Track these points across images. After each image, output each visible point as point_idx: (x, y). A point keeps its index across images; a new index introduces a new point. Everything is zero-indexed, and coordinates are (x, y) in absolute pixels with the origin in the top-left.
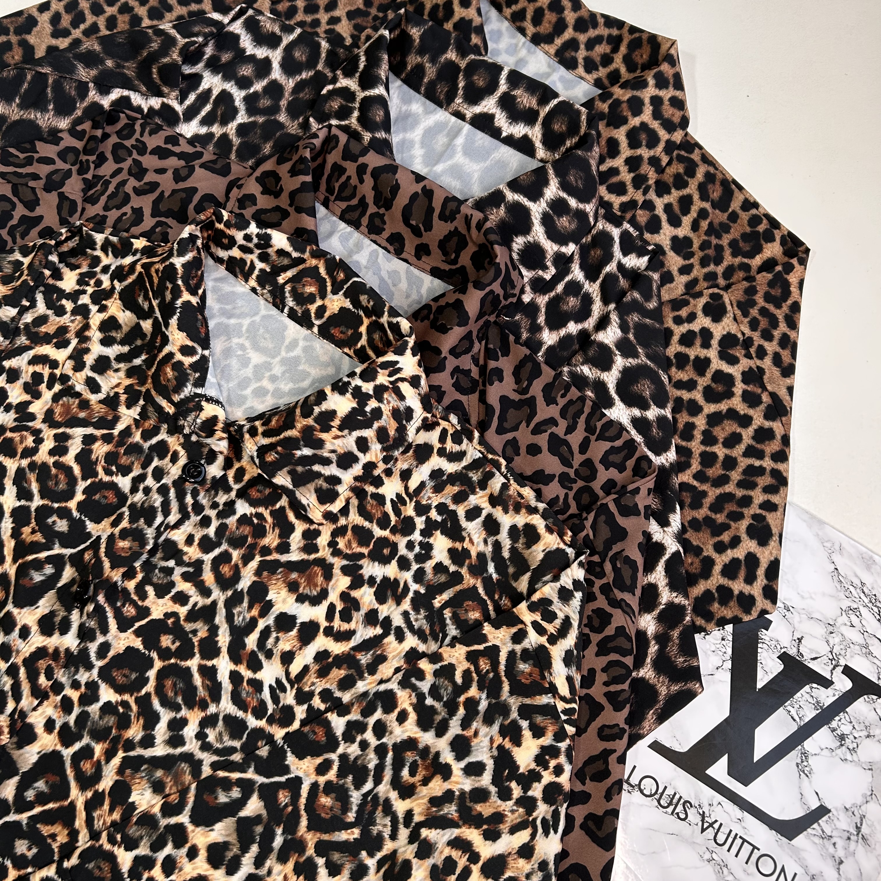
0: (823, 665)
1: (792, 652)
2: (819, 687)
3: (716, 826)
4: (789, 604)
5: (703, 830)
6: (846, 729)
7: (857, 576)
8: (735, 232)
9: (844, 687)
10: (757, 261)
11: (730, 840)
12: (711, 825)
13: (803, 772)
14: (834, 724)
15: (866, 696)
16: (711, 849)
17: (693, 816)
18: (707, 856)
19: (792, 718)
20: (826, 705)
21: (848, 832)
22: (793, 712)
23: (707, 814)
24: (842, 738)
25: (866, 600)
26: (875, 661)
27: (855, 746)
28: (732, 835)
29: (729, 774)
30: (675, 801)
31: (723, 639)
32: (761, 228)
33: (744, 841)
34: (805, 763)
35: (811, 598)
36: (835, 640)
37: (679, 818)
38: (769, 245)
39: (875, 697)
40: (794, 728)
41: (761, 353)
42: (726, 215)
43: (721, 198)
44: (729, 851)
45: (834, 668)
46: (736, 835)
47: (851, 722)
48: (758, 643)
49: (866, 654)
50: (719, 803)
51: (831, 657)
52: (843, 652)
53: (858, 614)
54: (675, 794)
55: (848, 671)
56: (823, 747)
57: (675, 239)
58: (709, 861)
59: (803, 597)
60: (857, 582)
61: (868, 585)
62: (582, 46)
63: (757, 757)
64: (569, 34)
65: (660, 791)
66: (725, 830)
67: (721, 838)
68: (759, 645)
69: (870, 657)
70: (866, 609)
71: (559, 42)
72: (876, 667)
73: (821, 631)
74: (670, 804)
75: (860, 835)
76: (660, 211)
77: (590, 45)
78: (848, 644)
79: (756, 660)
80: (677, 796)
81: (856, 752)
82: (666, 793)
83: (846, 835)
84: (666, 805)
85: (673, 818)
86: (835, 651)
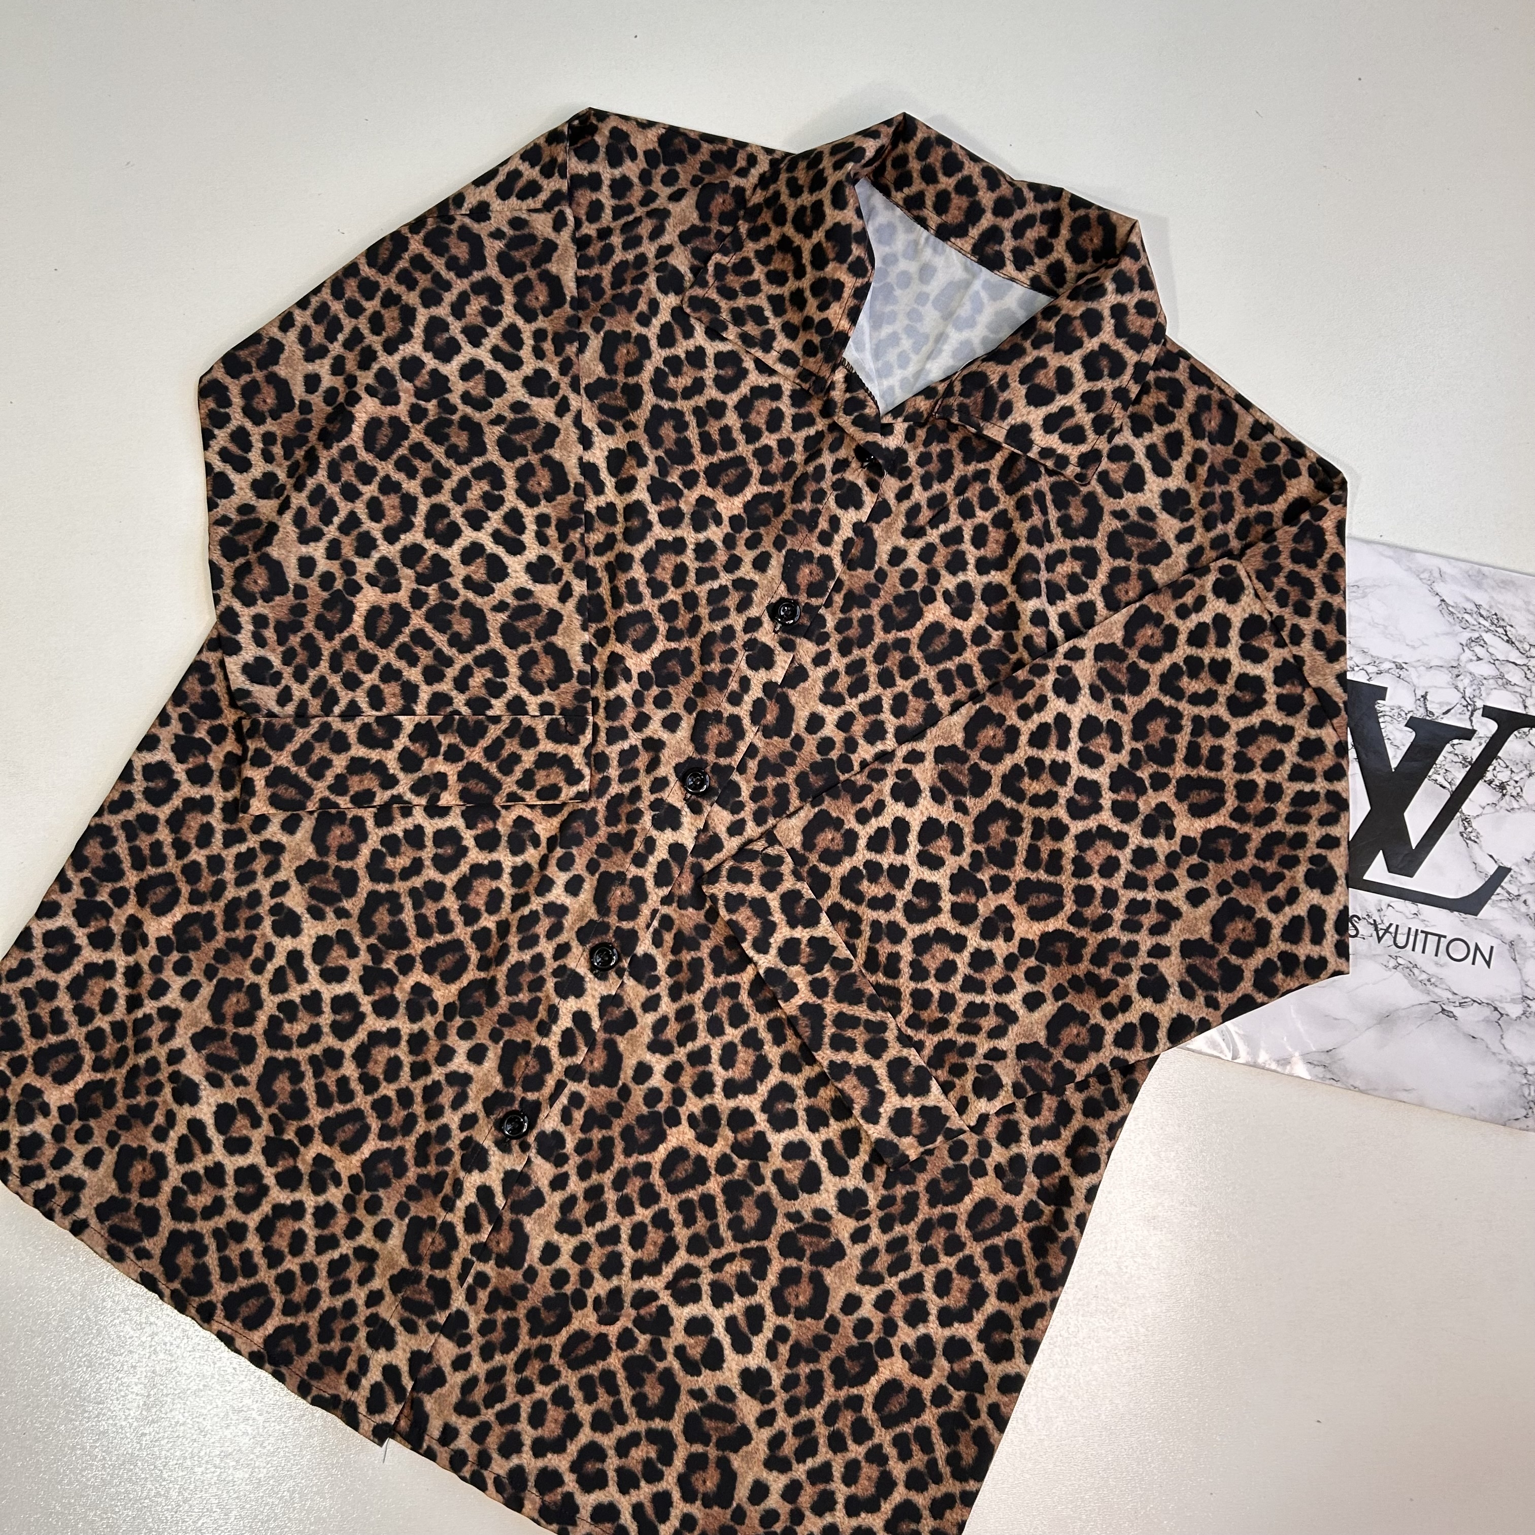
8: (1246, 471)
10: (1279, 506)
32: (1280, 461)
38: (1294, 481)
41: (1297, 635)
42: (1231, 448)
43: (1221, 426)
57: (1165, 495)
62: (1008, 235)
64: (987, 220)
71: (974, 233)
76: (1140, 457)
77: (1019, 231)
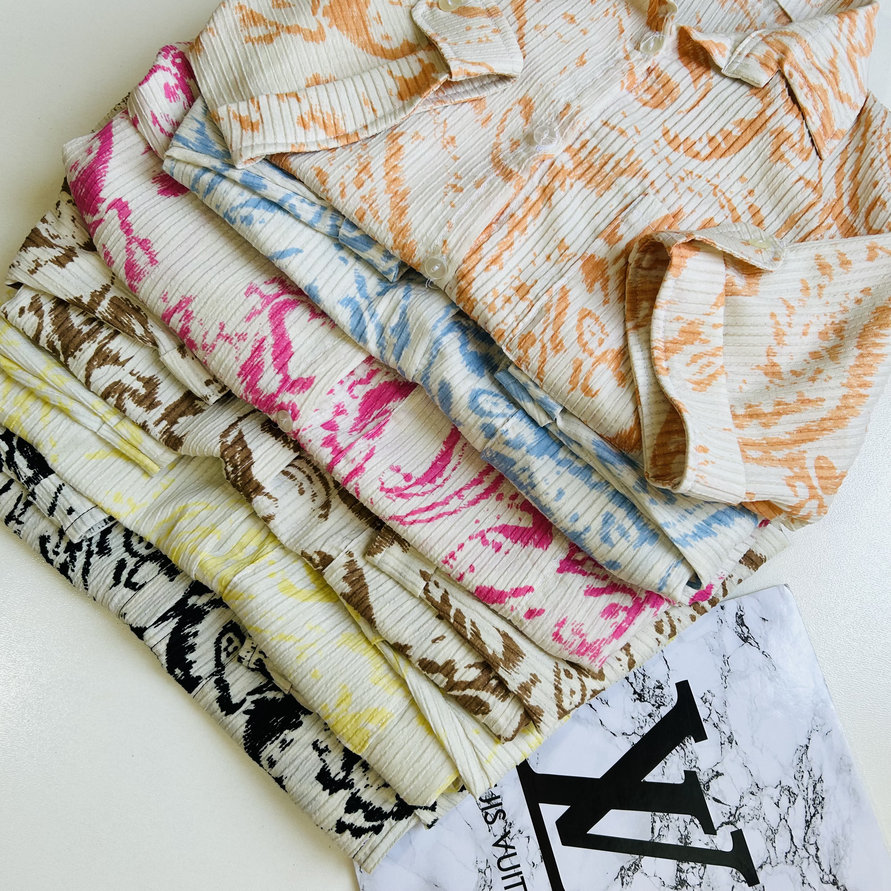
0: (719, 812)
1: (703, 778)
2: (699, 825)
3: (510, 851)
4: (736, 737)
5: (496, 844)
6: (692, 879)
7: (821, 768)
11: (512, 872)
12: (507, 847)
13: (623, 878)
14: (685, 866)
15: (735, 870)
16: (490, 864)
17: (498, 826)
18: (483, 866)
19: (653, 829)
20: (692, 845)
22: (658, 825)
23: (511, 835)
24: (682, 883)
25: (811, 796)
26: (772, 850)
28: (517, 870)
29: (557, 823)
30: (493, 802)
31: (650, 715)
33: (523, 883)
34: (630, 873)
35: (761, 750)
36: (750, 802)
37: (485, 818)
39: (742, 878)
40: (647, 837)
44: (503, 878)
45: (727, 823)
46: (521, 873)
47: (701, 878)
48: (678, 744)
49: (768, 837)
50: (528, 837)
51: (733, 812)
52: (748, 818)
53: (792, 799)
54: (499, 797)
55: (738, 837)
56: (659, 876)
58: (480, 871)
59: (753, 743)
60: (816, 774)
61: (825, 785)
63: (592, 832)
66: (514, 861)
68: (677, 748)
69: (770, 843)
70: (803, 803)
72: (767, 855)
73: (745, 784)
74: (488, 801)
78: (759, 816)
79: (664, 757)
80: (499, 801)
85: (481, 814)
86: (741, 810)
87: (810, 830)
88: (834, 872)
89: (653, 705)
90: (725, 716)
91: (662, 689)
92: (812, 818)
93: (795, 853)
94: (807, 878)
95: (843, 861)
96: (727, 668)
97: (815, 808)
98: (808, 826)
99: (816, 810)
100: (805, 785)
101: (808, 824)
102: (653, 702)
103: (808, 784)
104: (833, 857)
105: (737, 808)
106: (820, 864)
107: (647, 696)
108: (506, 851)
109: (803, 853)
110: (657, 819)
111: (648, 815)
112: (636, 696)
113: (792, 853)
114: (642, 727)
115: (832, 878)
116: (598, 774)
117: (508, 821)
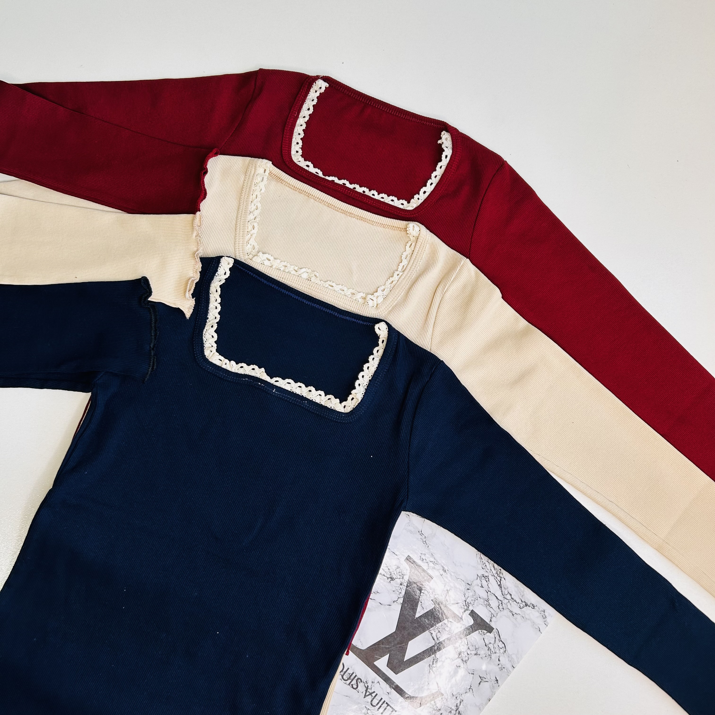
1: (441, 598)
3: (374, 695)
4: (446, 568)
5: (365, 696)
9: (469, 624)
11: (381, 703)
12: (371, 694)
13: (432, 670)
14: (457, 644)
15: (480, 631)
16: (368, 707)
17: (361, 687)
18: (365, 711)
19: (433, 637)
21: (451, 708)
22: (434, 634)
23: (370, 687)
25: (494, 572)
26: (491, 610)
27: (467, 659)
28: (382, 701)
29: (387, 666)
30: (352, 677)
31: (401, 584)
33: (388, 705)
34: (434, 665)
35: (461, 566)
36: (470, 593)
37: (352, 687)
39: (485, 632)
40: (433, 643)
44: (378, 710)
45: (465, 611)
46: (385, 701)
47: (467, 645)
49: (486, 605)
50: (378, 682)
51: (465, 604)
52: (472, 602)
53: (487, 580)
54: (353, 673)
55: (473, 614)
56: (448, 657)
63: (406, 659)
65: (345, 670)
66: (378, 698)
67: (375, 702)
68: (422, 591)
69: (488, 607)
70: (493, 577)
72: (490, 614)
73: (463, 587)
74: (349, 679)
75: (458, 711)
78: (477, 598)
79: (418, 600)
80: (354, 675)
81: (466, 662)
82: (348, 672)
83: (450, 710)
84: (347, 679)
85: (349, 687)
86: (468, 601)
87: (503, 588)
88: (523, 600)
89: (400, 578)
90: (435, 561)
91: (400, 568)
92: (500, 582)
93: (502, 604)
94: (513, 611)
95: (525, 593)
96: (424, 536)
97: (499, 576)
98: (501, 587)
99: (501, 577)
100: (489, 569)
101: (500, 586)
102: (399, 577)
103: (490, 567)
104: (519, 594)
105: (465, 601)
106: (515, 601)
107: (394, 577)
108: (372, 696)
109: (505, 601)
110: (432, 632)
111: (427, 633)
112: (390, 579)
113: (501, 605)
114: (400, 593)
115: (524, 604)
116: (392, 629)
117: (365, 681)
